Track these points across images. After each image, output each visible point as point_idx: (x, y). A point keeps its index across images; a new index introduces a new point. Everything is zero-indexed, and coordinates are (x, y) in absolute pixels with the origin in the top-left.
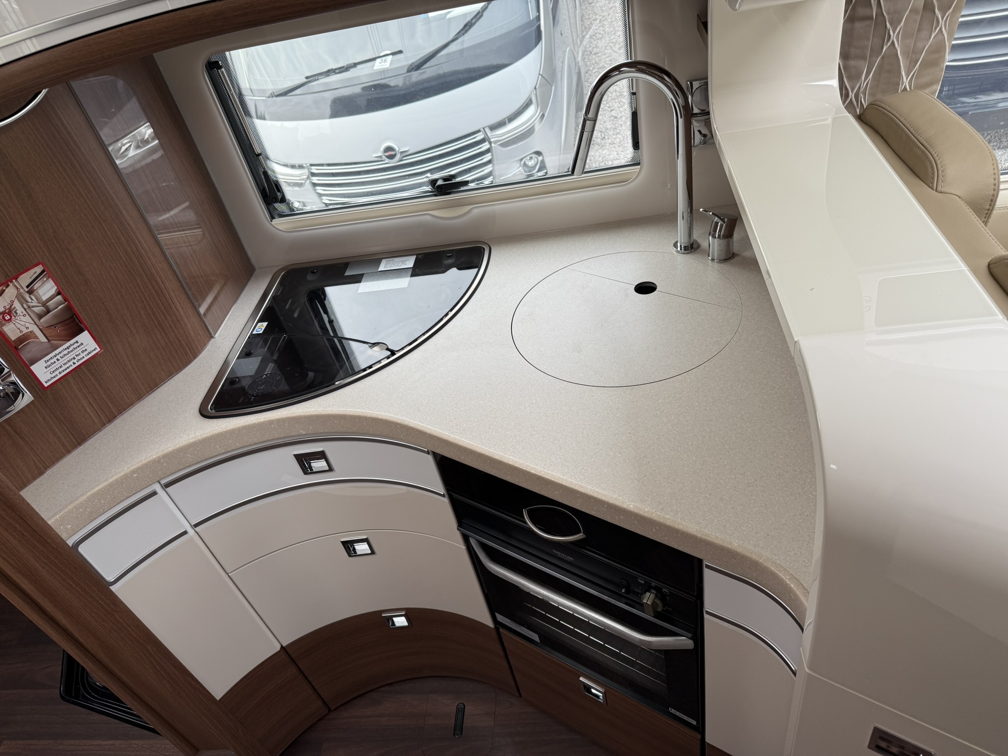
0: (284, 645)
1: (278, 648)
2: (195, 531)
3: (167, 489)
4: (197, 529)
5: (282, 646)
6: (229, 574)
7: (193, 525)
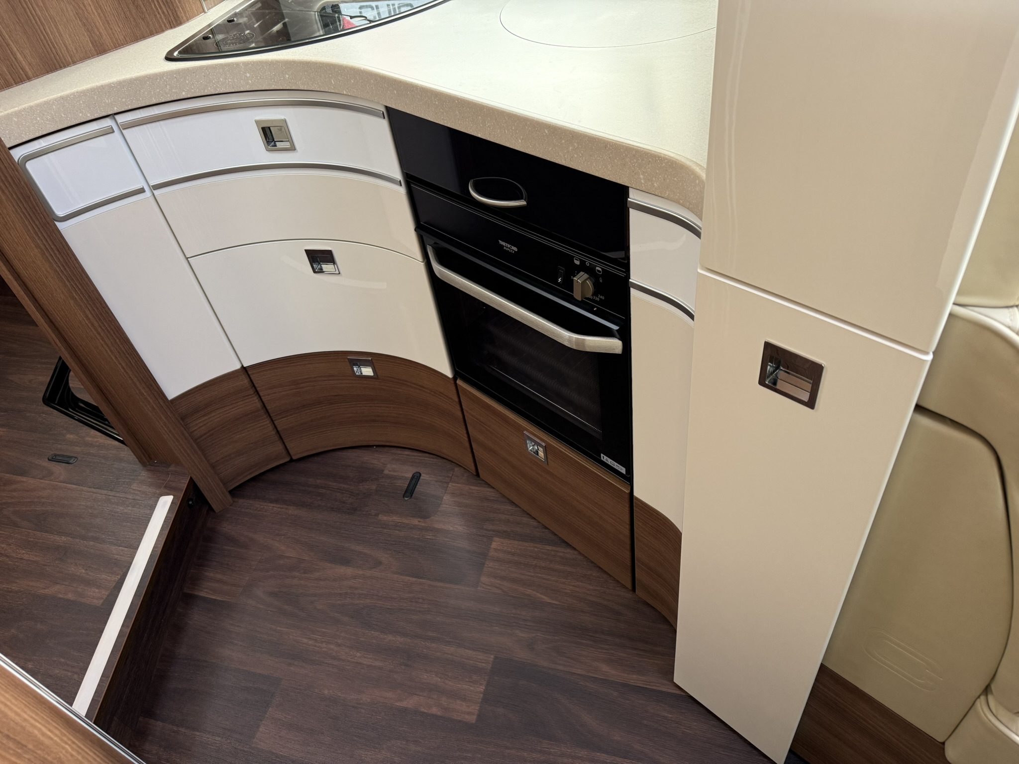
0: (245, 366)
1: (238, 367)
2: (153, 194)
3: (124, 132)
4: (156, 192)
5: (242, 366)
6: (189, 259)
7: (152, 186)
